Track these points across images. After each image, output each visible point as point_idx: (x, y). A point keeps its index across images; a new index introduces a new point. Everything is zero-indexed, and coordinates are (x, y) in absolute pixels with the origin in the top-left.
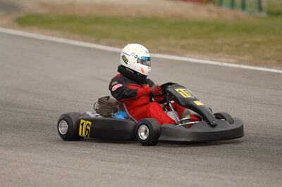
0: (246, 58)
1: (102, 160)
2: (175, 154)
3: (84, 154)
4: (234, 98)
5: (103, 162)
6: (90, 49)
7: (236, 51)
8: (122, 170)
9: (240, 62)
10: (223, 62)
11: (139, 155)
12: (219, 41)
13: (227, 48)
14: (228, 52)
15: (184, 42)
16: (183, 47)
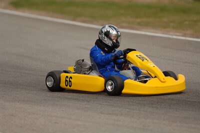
0: (189, 32)
1: (102, 113)
2: (157, 108)
3: (86, 108)
4: (189, 63)
5: (103, 115)
6: (69, 25)
7: (179, 27)
8: (120, 121)
9: (184, 35)
10: (172, 35)
11: (130, 109)
12: (165, 19)
13: (172, 24)
14: (174, 28)
15: (138, 20)
16: (139, 24)
